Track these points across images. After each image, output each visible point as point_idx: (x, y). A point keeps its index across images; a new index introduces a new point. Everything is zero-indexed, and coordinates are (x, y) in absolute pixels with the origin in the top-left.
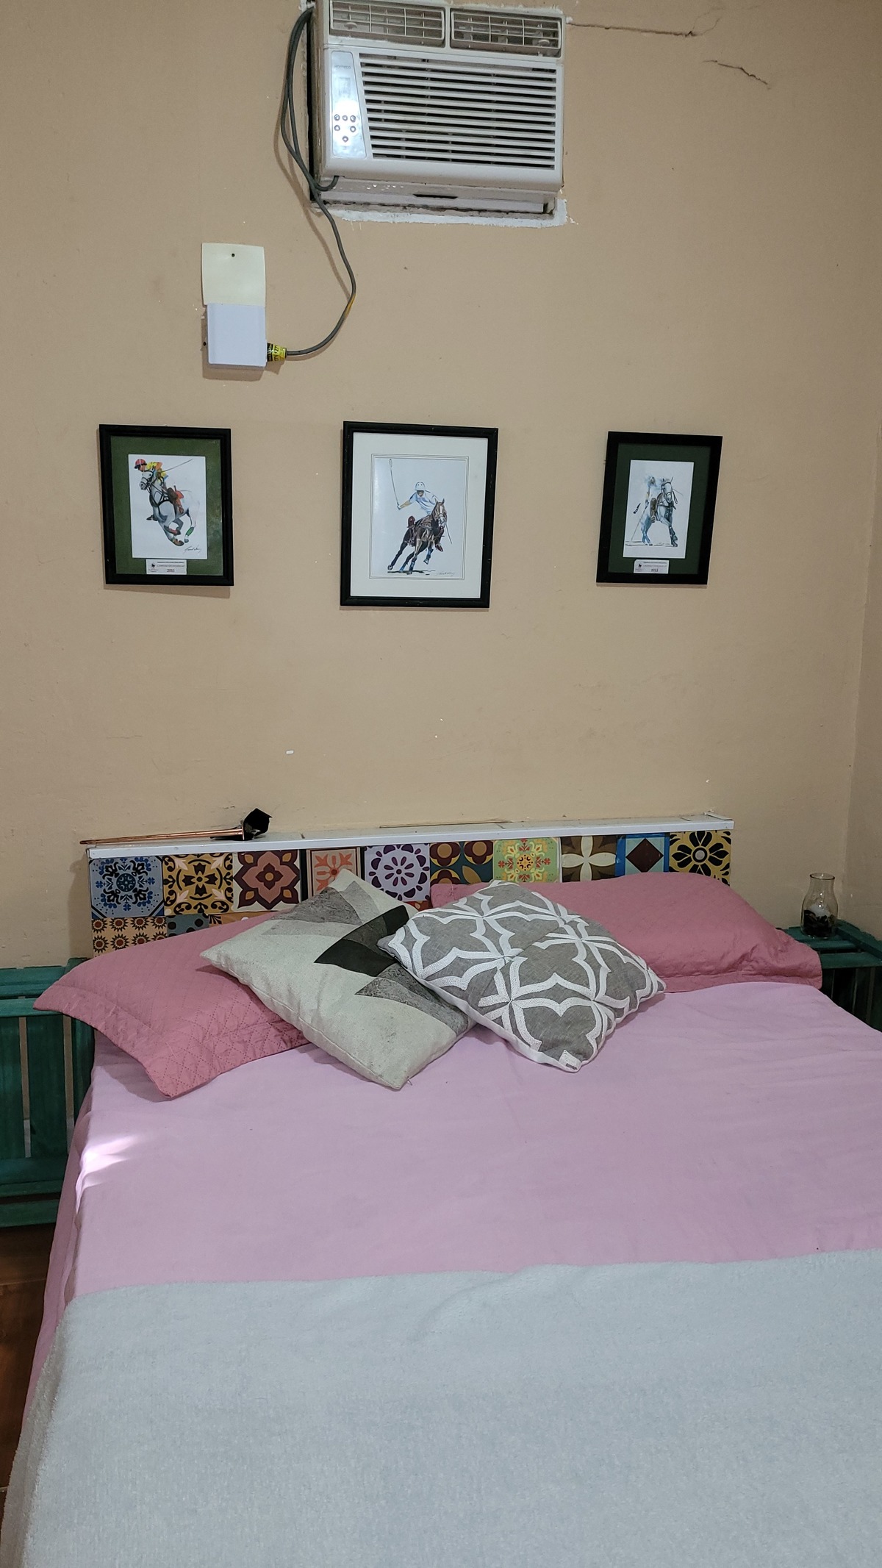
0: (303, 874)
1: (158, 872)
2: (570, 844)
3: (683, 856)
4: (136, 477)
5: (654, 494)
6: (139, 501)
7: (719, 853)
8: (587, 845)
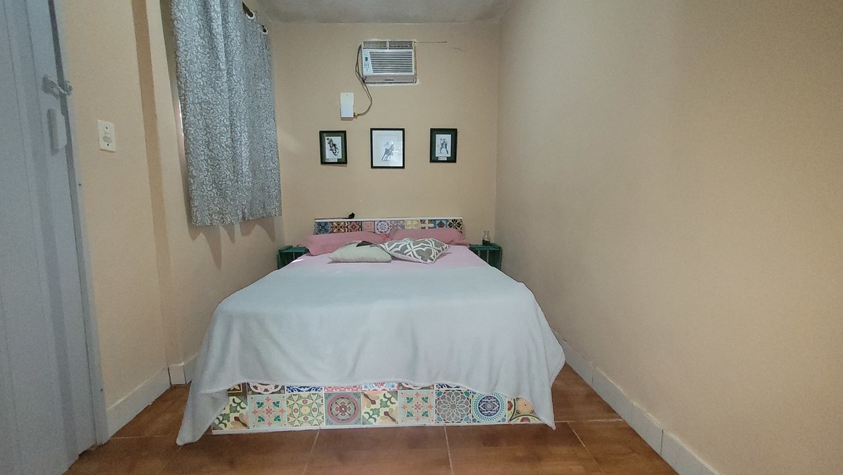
0: (361, 227)
1: (330, 225)
2: (423, 222)
3: (450, 225)
4: (327, 142)
5: (442, 142)
6: (327, 146)
7: (459, 225)
8: (427, 222)
